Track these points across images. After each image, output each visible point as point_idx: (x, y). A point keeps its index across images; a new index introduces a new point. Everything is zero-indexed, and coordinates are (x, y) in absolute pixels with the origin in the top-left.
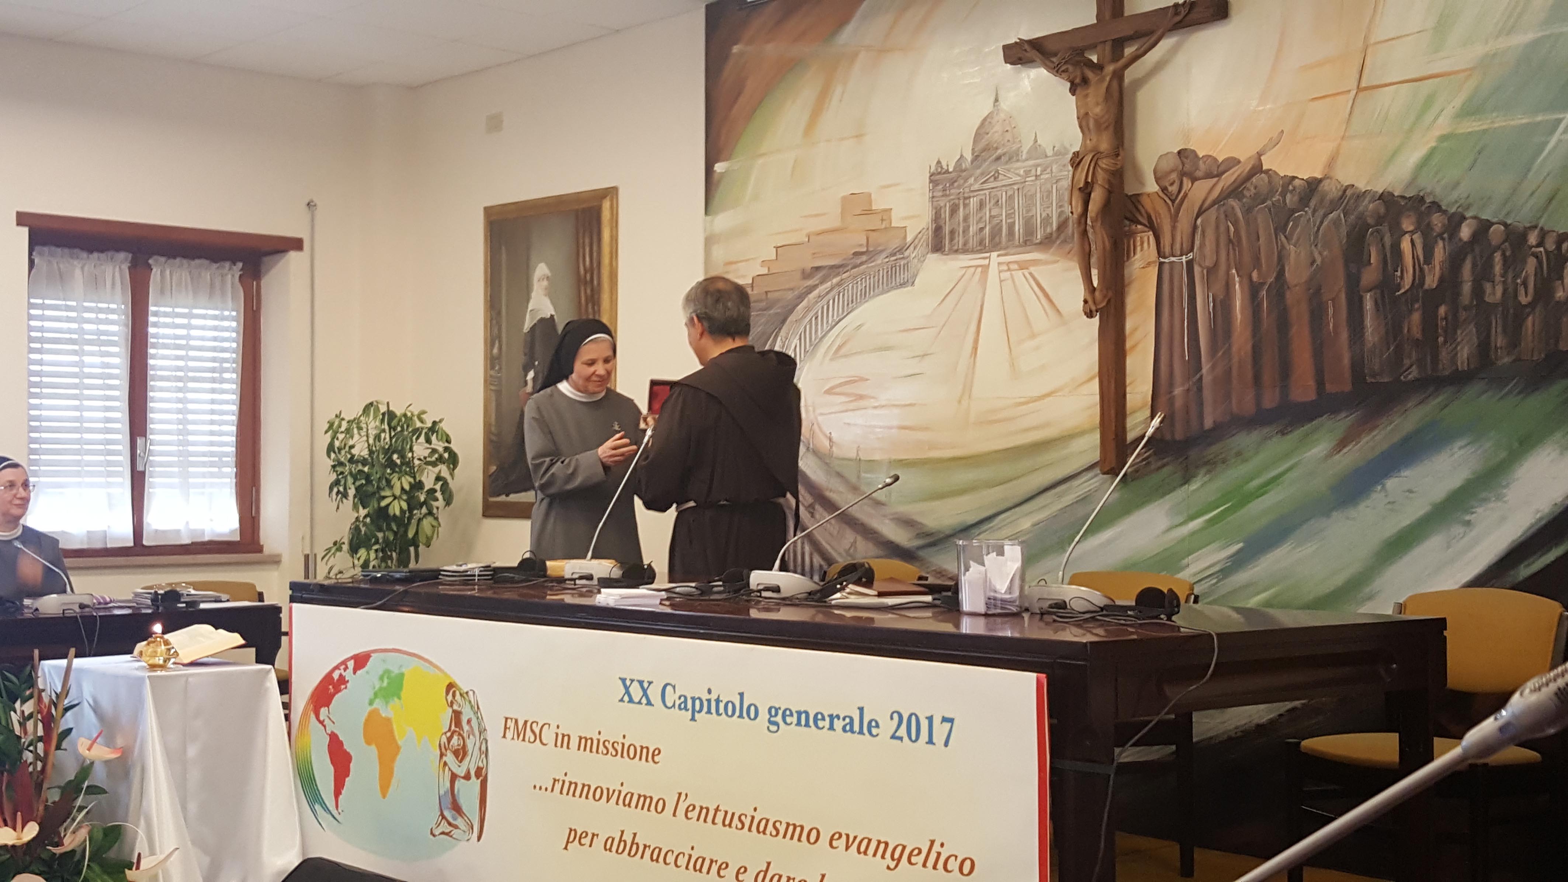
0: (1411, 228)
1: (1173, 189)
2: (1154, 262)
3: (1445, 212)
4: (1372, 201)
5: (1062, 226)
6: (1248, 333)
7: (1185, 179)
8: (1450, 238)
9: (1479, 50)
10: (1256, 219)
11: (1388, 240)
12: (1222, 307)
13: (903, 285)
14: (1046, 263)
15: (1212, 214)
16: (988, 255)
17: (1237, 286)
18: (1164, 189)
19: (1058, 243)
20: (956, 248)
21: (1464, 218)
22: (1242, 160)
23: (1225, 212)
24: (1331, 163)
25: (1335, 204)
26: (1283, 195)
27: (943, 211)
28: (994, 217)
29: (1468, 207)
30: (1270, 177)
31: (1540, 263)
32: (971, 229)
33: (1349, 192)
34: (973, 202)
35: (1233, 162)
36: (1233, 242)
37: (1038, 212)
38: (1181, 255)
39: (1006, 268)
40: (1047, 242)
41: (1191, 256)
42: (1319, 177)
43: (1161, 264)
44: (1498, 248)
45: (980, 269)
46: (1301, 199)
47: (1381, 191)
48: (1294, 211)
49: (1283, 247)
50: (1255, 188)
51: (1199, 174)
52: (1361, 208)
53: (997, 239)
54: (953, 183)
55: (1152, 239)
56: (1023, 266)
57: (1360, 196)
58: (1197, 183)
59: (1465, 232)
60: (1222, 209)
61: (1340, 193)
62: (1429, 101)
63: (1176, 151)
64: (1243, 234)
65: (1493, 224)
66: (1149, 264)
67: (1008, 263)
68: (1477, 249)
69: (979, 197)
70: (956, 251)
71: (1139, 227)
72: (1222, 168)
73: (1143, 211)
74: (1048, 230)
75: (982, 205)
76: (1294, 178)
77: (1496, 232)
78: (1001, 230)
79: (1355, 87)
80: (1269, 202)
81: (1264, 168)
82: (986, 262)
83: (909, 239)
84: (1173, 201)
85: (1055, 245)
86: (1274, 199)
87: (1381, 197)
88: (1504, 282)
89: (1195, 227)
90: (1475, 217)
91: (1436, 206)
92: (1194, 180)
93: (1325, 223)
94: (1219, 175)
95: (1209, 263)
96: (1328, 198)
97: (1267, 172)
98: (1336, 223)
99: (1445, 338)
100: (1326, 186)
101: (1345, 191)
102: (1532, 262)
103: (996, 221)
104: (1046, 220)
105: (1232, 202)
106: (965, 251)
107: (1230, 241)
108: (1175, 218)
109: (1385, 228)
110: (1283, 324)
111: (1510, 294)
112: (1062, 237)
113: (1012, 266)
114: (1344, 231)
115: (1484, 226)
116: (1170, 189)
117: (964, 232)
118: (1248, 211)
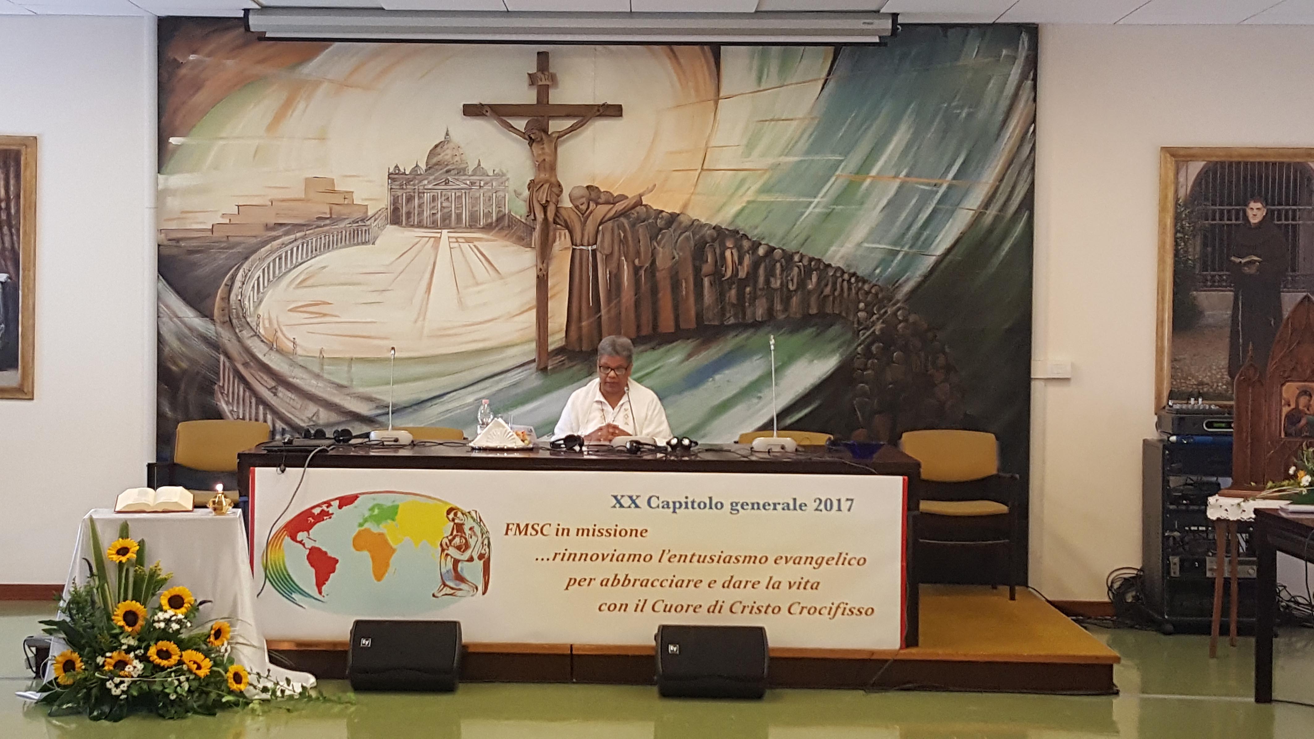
0: (731, 246)
1: (584, 207)
2: (569, 248)
3: (750, 240)
4: (708, 229)
5: (500, 219)
6: (632, 293)
7: (592, 204)
8: (753, 253)
9: (770, 161)
10: (638, 231)
11: (718, 251)
12: (615, 278)
13: (363, 243)
14: (487, 240)
15: (610, 224)
16: (440, 231)
17: (625, 267)
18: (577, 207)
19: (497, 229)
20: (412, 223)
21: (760, 244)
22: (630, 196)
23: (618, 226)
24: (685, 206)
25: (686, 229)
26: (656, 218)
27: (400, 198)
28: (444, 208)
29: (763, 239)
30: (647, 208)
31: (800, 270)
32: (425, 213)
33: (696, 223)
34: (427, 197)
35: (623, 197)
36: (623, 242)
37: (482, 208)
38: (588, 245)
39: (454, 240)
40: (488, 228)
41: (595, 247)
42: (678, 212)
43: (574, 249)
44: (779, 261)
45: (433, 239)
46: (666, 224)
47: (714, 225)
48: (661, 229)
49: (655, 248)
50: (638, 213)
51: (600, 201)
52: (703, 232)
53: (447, 221)
54: (408, 181)
55: (567, 234)
56: (468, 240)
57: (703, 226)
58: (599, 206)
59: (761, 251)
60: (616, 224)
61: (690, 223)
62: (743, 181)
63: (585, 186)
64: (630, 239)
65: (775, 249)
66: (566, 249)
67: (456, 238)
68: (767, 261)
69: (432, 194)
70: (412, 226)
71: (558, 226)
72: (616, 200)
73: (561, 218)
74: (489, 221)
75: (434, 199)
76: (662, 211)
77: (778, 253)
78: (450, 216)
79: (700, 167)
80: (646, 222)
81: (644, 203)
82: (439, 235)
83: (370, 213)
84: (583, 214)
85: (494, 232)
86: (650, 221)
87: (714, 228)
88: (782, 278)
89: (597, 232)
90: (767, 244)
91: (745, 236)
92: (597, 204)
93: (682, 238)
94: (614, 204)
95: (607, 252)
96: (683, 225)
97: (646, 206)
98: (688, 238)
99: (750, 305)
100: (682, 218)
101: (693, 222)
102: (796, 270)
103: (446, 210)
104: (488, 215)
105: (622, 219)
106: (420, 225)
107: (621, 241)
108: (584, 224)
109: (716, 245)
110: (654, 291)
111: (784, 285)
112: (500, 226)
113: (459, 240)
114: (692, 243)
115: (772, 250)
116: (581, 207)
117: (418, 214)
118: (633, 225)
